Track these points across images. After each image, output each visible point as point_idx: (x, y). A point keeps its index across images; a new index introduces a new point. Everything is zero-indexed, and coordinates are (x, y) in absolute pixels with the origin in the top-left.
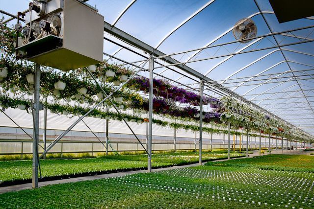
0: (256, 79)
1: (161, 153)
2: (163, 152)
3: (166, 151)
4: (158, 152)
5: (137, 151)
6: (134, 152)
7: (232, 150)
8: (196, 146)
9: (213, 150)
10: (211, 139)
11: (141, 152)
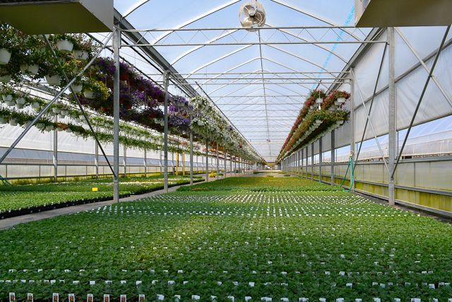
0: (222, 77)
1: (77, 180)
2: (80, 178)
3: (83, 178)
4: (73, 179)
5: (40, 177)
6: (35, 180)
7: (172, 174)
8: (125, 169)
9: (147, 176)
10: (145, 159)
11: (46, 179)
